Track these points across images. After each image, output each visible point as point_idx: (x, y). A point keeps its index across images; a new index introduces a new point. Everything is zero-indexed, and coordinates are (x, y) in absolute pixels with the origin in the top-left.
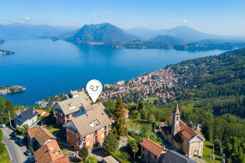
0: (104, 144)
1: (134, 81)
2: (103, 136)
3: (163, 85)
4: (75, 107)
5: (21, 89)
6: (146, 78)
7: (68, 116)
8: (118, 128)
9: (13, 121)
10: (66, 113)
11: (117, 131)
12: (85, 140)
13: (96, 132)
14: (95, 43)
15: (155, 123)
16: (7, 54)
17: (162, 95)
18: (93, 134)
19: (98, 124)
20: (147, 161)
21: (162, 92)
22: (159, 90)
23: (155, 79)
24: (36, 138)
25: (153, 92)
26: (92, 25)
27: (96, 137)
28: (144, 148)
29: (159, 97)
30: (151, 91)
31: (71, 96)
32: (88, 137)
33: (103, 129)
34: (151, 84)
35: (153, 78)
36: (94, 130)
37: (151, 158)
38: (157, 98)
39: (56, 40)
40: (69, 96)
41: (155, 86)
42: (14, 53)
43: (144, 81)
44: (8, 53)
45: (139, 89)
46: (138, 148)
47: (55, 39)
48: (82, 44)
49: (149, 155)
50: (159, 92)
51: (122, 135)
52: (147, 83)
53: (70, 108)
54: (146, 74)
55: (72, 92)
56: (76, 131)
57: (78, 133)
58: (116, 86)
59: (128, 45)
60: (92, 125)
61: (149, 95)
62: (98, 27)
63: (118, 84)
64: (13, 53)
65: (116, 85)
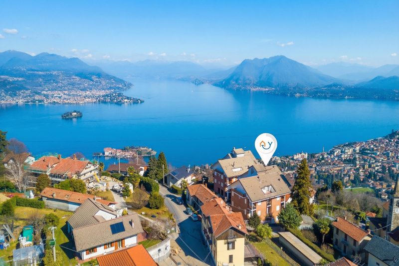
0: (281, 216)
1: (325, 156)
2: (278, 208)
3: (383, 168)
4: (239, 169)
5: (149, 153)
6: (349, 151)
7: (230, 179)
8: (300, 202)
9: (166, 178)
10: (229, 175)
11: (299, 206)
12: (255, 208)
13: (270, 200)
14: (258, 89)
15: (359, 213)
16: (134, 103)
17: (382, 185)
18: (265, 203)
19: (273, 190)
20: (342, 248)
21: (381, 179)
22: (375, 176)
23: (367, 154)
24: (197, 196)
25: (362, 178)
26: (256, 59)
27: (270, 208)
28: (338, 229)
29: (373, 188)
30: (357, 176)
31: (234, 155)
32: (259, 204)
33: (279, 199)
34: (358, 162)
35: (363, 152)
36: (267, 197)
37: (347, 245)
38: (370, 190)
39: (199, 84)
40: (232, 154)
41: (366, 167)
42: (144, 102)
43: (344, 157)
44: (136, 102)
45: (334, 170)
46: (329, 229)
47: (198, 82)
48: (238, 90)
49: (346, 240)
50: (375, 180)
51: (306, 213)
52: (351, 161)
53: (234, 170)
54: (350, 145)
55: (236, 151)
56: (245, 195)
57: (247, 198)
58: (291, 161)
59: (317, 92)
60: (265, 191)
61: (353, 182)
62: (265, 63)
63: (295, 158)
64: (142, 102)
65: (293, 159)
